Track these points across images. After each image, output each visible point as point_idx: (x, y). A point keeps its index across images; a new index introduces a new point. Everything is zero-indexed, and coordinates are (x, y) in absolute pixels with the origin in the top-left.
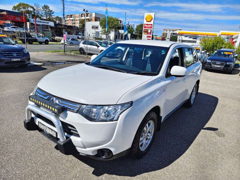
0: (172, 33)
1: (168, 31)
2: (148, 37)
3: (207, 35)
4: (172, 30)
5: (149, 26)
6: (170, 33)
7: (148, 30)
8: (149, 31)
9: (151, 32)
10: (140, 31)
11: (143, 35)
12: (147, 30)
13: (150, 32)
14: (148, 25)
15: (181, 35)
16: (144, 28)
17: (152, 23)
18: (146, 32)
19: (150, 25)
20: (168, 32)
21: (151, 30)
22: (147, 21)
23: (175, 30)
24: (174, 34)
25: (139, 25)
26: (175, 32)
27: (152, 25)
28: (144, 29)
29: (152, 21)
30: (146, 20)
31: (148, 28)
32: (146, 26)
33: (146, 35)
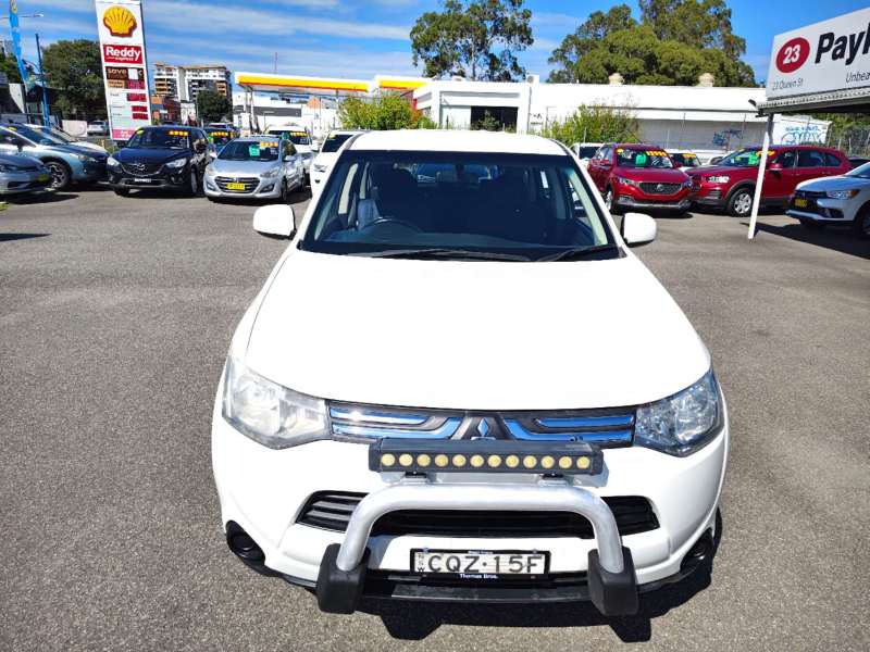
0: (193, 81)
1: (174, 73)
2: (130, 98)
3: (337, 89)
4: (193, 70)
5: (126, 53)
6: (187, 78)
7: (126, 69)
8: (133, 75)
9: (141, 79)
10: (64, 72)
11: (108, 90)
12: (123, 72)
13: (136, 78)
14: (121, 48)
15: (248, 87)
16: (107, 60)
17: (137, 39)
18: (120, 77)
19: (129, 48)
20: (176, 75)
21: (139, 69)
22: (113, 34)
23: (201, 70)
24: (201, 83)
25: (53, 46)
26: (204, 76)
27: (137, 48)
28: (105, 64)
29: (135, 33)
30: (109, 28)
31: (125, 61)
32: (115, 53)
33: (123, 92)
